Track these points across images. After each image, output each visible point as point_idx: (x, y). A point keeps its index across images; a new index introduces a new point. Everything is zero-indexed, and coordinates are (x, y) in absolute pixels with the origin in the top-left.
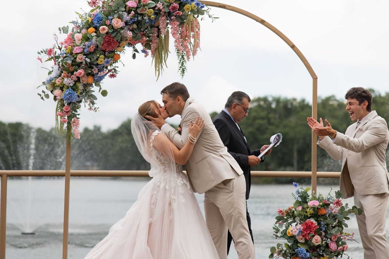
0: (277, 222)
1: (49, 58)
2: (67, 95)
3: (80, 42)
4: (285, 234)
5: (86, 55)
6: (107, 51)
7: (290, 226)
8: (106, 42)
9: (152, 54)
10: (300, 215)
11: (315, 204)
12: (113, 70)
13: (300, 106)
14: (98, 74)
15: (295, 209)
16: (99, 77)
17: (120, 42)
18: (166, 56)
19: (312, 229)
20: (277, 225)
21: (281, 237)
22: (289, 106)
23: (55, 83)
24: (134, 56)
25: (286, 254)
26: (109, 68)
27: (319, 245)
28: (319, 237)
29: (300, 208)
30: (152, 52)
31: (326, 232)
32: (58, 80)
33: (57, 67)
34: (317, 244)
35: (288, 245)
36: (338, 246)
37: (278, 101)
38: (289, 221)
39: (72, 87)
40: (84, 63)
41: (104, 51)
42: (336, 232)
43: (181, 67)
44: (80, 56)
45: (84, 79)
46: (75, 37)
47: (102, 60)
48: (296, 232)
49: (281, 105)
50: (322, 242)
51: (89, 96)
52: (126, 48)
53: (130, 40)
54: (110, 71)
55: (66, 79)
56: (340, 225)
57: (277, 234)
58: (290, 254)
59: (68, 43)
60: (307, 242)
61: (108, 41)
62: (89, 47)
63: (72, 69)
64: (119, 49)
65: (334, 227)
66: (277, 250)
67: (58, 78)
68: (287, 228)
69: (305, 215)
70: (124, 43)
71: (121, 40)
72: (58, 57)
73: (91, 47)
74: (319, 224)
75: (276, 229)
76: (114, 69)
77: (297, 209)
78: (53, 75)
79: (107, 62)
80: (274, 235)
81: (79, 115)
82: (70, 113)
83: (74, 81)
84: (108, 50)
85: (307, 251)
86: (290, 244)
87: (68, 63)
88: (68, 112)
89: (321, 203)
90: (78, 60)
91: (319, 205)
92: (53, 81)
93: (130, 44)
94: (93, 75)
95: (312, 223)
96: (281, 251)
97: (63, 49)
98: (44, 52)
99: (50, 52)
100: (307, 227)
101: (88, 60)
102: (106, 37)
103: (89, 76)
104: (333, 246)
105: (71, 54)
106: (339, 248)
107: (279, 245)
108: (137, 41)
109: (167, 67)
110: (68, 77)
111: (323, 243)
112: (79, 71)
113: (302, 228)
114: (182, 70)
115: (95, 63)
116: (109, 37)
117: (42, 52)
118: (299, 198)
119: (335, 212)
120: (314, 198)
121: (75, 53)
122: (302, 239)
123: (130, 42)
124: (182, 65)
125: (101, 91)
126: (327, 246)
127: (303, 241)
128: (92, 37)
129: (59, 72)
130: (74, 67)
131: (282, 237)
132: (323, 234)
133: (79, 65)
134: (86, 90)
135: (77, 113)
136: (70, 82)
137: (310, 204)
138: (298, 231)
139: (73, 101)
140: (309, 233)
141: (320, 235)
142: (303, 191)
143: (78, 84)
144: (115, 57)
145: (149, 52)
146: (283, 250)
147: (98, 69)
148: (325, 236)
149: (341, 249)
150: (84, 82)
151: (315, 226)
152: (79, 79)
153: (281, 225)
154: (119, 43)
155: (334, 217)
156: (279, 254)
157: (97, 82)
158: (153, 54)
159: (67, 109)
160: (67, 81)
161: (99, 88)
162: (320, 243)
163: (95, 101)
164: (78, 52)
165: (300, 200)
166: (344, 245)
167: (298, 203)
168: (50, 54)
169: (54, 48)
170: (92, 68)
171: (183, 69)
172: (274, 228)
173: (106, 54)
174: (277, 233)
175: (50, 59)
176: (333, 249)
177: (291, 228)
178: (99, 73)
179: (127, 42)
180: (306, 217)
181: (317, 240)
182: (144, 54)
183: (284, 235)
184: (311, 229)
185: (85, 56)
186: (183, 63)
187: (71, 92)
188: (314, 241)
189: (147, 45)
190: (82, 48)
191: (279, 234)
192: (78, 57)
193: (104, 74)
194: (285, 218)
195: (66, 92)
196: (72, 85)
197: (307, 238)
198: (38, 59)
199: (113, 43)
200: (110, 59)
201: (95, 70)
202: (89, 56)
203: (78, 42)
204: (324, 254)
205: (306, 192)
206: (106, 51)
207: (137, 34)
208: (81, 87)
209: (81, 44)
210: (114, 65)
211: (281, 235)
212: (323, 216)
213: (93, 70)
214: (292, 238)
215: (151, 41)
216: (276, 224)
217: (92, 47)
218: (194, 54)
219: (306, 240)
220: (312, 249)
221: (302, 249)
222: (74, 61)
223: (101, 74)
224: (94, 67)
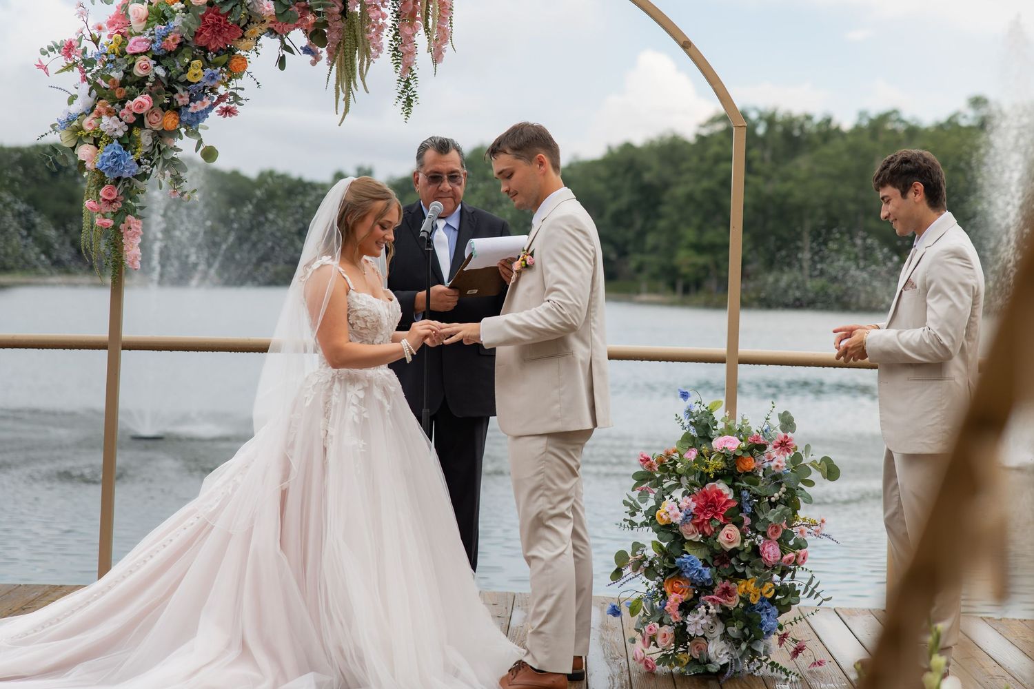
0: (636, 485)
1: (65, 65)
2: (108, 160)
3: (143, 24)
4: (654, 518)
5: (158, 60)
6: (212, 50)
7: (667, 497)
8: (208, 26)
9: (329, 58)
10: (690, 471)
11: (728, 445)
12: (231, 97)
14: (188, 106)
15: (681, 456)
16: (193, 113)
17: (245, 26)
18: (365, 62)
19: (719, 509)
20: (635, 495)
21: (644, 524)
23: (80, 128)
24: (282, 62)
25: (655, 570)
26: (222, 90)
27: (735, 549)
28: (735, 528)
29: (692, 455)
30: (329, 52)
31: (753, 516)
32: (88, 120)
33: (86, 86)
34: (730, 547)
35: (661, 546)
36: (784, 552)
38: (665, 486)
39: (119, 139)
40: (152, 79)
41: (206, 50)
42: (780, 518)
43: (403, 92)
44: (141, 61)
45: (153, 118)
46: (130, 12)
47: (197, 72)
48: (676, 516)
50: (743, 541)
51: (165, 161)
52: (265, 40)
53: (272, 22)
54: (222, 98)
55: (105, 119)
56: (791, 502)
57: (633, 519)
58: (665, 568)
59: (117, 25)
60: (708, 542)
61: (214, 25)
62: (164, 37)
63: (119, 93)
64: (244, 43)
65: (773, 505)
66: (632, 559)
67: (88, 115)
68: (658, 506)
69: (702, 473)
70: (255, 29)
71: (249, 22)
72: (89, 63)
73: (170, 38)
74: (738, 493)
75: (631, 506)
76: (232, 93)
77: (686, 456)
78: (77, 107)
79: (212, 78)
80: (625, 520)
81: (142, 208)
82: (119, 205)
83: (126, 124)
84: (213, 47)
85: (706, 564)
86: (665, 545)
87: (112, 77)
88: (113, 201)
89: (743, 445)
90: (138, 72)
91: (739, 448)
92: (75, 123)
93: (272, 32)
94: (178, 110)
95: (720, 494)
96: (641, 562)
97: (104, 40)
98: (57, 51)
99: (68, 49)
100: (707, 502)
101: (160, 71)
102: (207, 13)
103: (168, 112)
104: (771, 552)
105: (123, 53)
106: (786, 557)
107: (637, 546)
108: (292, 26)
109: (368, 92)
110: (109, 113)
111: (746, 544)
112: (139, 99)
113: (694, 505)
114: (405, 100)
115: (182, 79)
116: (217, 14)
117: (51, 49)
118: (692, 428)
119: (777, 466)
120: (729, 430)
121: (132, 52)
122: (693, 533)
123: (272, 26)
124: (406, 87)
125: (202, 148)
126: (756, 551)
127: (697, 537)
128: (174, 13)
129: (90, 101)
130: (127, 88)
131: (646, 525)
132: (747, 521)
133: (141, 83)
134: (159, 146)
135: (137, 205)
136: (116, 127)
137: (718, 443)
138: (682, 514)
139: (125, 176)
140: (712, 518)
141: (739, 524)
142: (703, 409)
143: (136, 133)
144: (234, 64)
145: (324, 52)
146: (646, 559)
147: (190, 93)
148: (752, 528)
149: (790, 560)
150: (155, 128)
151: (728, 501)
152: (139, 121)
153: (644, 496)
154: (244, 28)
155: (777, 479)
156: (636, 569)
157: (192, 124)
158: (332, 57)
159: (110, 195)
160: (109, 124)
161: (195, 142)
162: (737, 545)
163: (182, 174)
164: (138, 50)
165: (694, 433)
166: (798, 551)
167: (689, 441)
168: (69, 56)
169: (80, 40)
170: (175, 91)
171: (408, 96)
172: (625, 503)
173: (209, 57)
174: (633, 514)
175: (68, 68)
176: (771, 559)
177: (668, 504)
178: (192, 104)
179: (265, 27)
180: (704, 478)
181: (730, 536)
182: (309, 58)
183: (652, 520)
184: (716, 509)
185: (155, 62)
186: (408, 79)
187: (118, 152)
188: (722, 538)
189: (317, 36)
190: (146, 41)
191: (640, 518)
192: (137, 64)
193: (203, 108)
194: (658, 476)
195: (107, 151)
196: (120, 134)
197: (707, 530)
198: (37, 66)
199: (227, 30)
200: (219, 69)
201: (182, 98)
202: (165, 62)
203: (137, 27)
204: (748, 571)
205: (709, 413)
206: (210, 49)
207: (288, 7)
208: (145, 138)
209: (145, 30)
210: (233, 84)
211: (644, 518)
212: (751, 475)
213: (176, 96)
214: (668, 529)
215: (325, 24)
216: (633, 490)
217: (174, 40)
218: (437, 56)
219: (705, 536)
220: (719, 558)
221: (693, 558)
222: (128, 73)
223: (197, 107)
224: (179, 89)
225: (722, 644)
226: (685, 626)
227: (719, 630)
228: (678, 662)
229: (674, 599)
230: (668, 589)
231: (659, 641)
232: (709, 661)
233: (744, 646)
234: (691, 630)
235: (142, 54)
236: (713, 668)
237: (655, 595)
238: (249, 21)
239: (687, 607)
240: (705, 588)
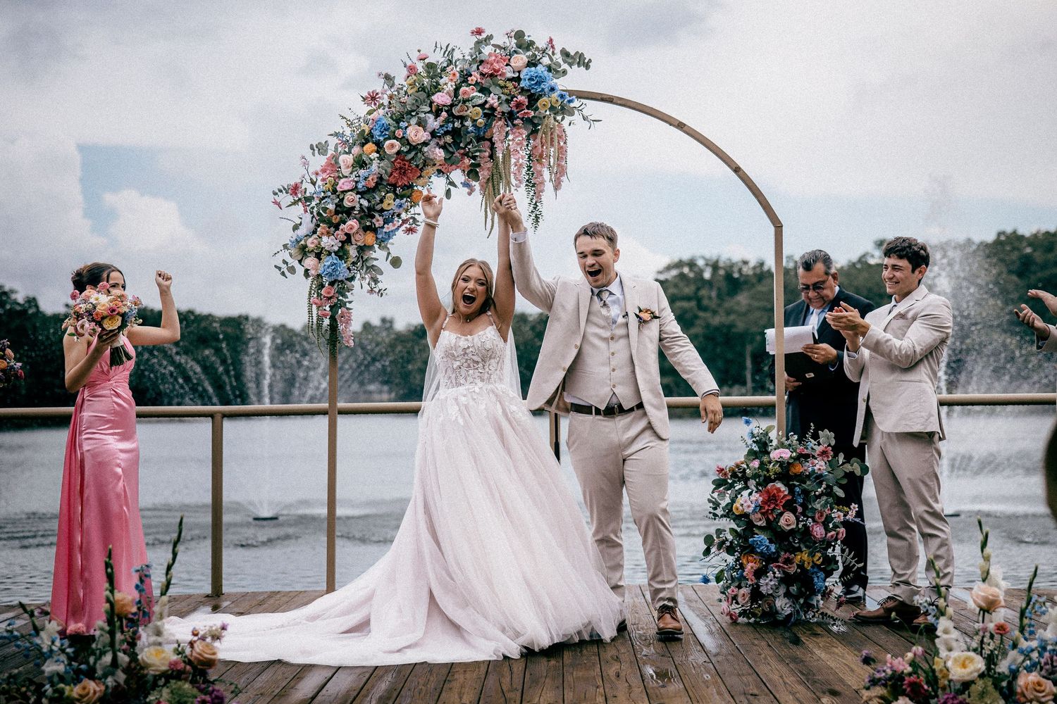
0: (715, 489)
1: (293, 201)
2: (328, 267)
3: (350, 170)
4: (731, 510)
5: (362, 194)
6: (399, 186)
7: (739, 496)
8: (396, 169)
9: (481, 190)
10: (755, 476)
11: (783, 455)
12: (411, 221)
13: (755, 274)
14: (383, 227)
15: (747, 465)
16: (385, 232)
17: (422, 168)
19: (779, 502)
20: (715, 495)
21: (722, 516)
22: (736, 275)
23: (305, 247)
24: (448, 194)
25: (734, 548)
26: (404, 216)
27: (792, 529)
28: (792, 515)
29: (756, 464)
30: (482, 186)
31: (804, 505)
32: (310, 240)
33: (308, 216)
34: (789, 528)
35: (736, 531)
36: (827, 530)
37: (715, 266)
38: (737, 488)
39: (336, 253)
40: (358, 208)
41: (394, 186)
42: (824, 506)
43: (534, 212)
44: (349, 196)
45: (357, 237)
46: (341, 161)
47: (390, 203)
48: (749, 506)
49: (722, 272)
50: (797, 524)
51: (368, 268)
52: (434, 178)
53: (440, 165)
54: (404, 222)
55: (325, 239)
56: (831, 493)
57: (715, 512)
58: (740, 546)
59: (328, 172)
60: (771, 526)
61: (401, 168)
62: (366, 179)
63: (336, 219)
64: (421, 181)
65: (819, 497)
66: (717, 541)
67: (310, 236)
68: (733, 501)
69: (765, 475)
70: (430, 170)
71: (424, 166)
72: (310, 199)
73: (370, 179)
74: (791, 491)
75: (713, 503)
76: (411, 218)
77: (751, 465)
78: (302, 231)
79: (400, 206)
80: (710, 513)
81: (350, 302)
82: (334, 300)
83: (340, 241)
84: (400, 184)
85: (771, 542)
86: (739, 529)
87: (328, 209)
88: (331, 298)
89: (794, 454)
90: (347, 204)
91: (791, 457)
92: (303, 242)
93: (440, 173)
94: (374, 230)
95: (779, 490)
96: (723, 542)
97: (319, 183)
98: (284, 191)
99: (295, 189)
100: (769, 497)
101: (365, 203)
102: (396, 160)
103: (368, 232)
104: (818, 531)
105: (335, 191)
106: (829, 534)
107: (719, 532)
108: (454, 167)
110: (328, 234)
111: (800, 526)
112: (350, 222)
113: (761, 499)
114: (535, 218)
115: (378, 207)
116: (403, 160)
117: (281, 191)
118: (754, 445)
119: (820, 469)
120: (782, 445)
121: (341, 190)
122: (760, 520)
123: (440, 168)
124: (535, 208)
125: (390, 258)
126: (807, 532)
127: (762, 523)
128: (371, 160)
129: (312, 226)
130: (340, 215)
131: (725, 516)
132: (800, 509)
133: (349, 212)
134: (362, 257)
135: (347, 300)
136: (333, 243)
137: (775, 455)
138: (753, 505)
139: (340, 279)
140: (774, 508)
141: (794, 511)
142: (761, 431)
143: (347, 247)
144: (414, 196)
146: (727, 540)
147: (384, 218)
148: (803, 514)
149: (832, 536)
150: (359, 244)
151: (785, 496)
152: (348, 239)
153: (722, 495)
154: (421, 170)
155: (819, 479)
156: (719, 548)
157: (382, 243)
158: (483, 188)
160: (329, 242)
161: (385, 253)
162: (794, 526)
163: (378, 276)
164: (346, 188)
165: (756, 449)
166: (838, 529)
167: (752, 454)
168: (296, 194)
169: (302, 183)
170: (373, 217)
171: (538, 215)
172: (710, 501)
173: (398, 192)
174: (715, 509)
175: (295, 203)
176: (819, 536)
177: (740, 500)
178: (386, 226)
179: (435, 168)
180: (768, 480)
181: (787, 521)
182: (466, 190)
183: (729, 513)
184: (777, 502)
185: (360, 196)
186: (535, 204)
187: (335, 262)
188: (782, 522)
189: (473, 173)
190: (353, 181)
191: (719, 512)
192: (346, 198)
193: (394, 228)
194: (730, 481)
195: (327, 261)
196: (336, 248)
197: (771, 517)
198: (273, 203)
199: (410, 171)
200: (405, 199)
201: (378, 221)
202: (367, 196)
203: (345, 171)
204: (802, 546)
205: (766, 434)
207: (453, 153)
208: (353, 251)
209: (351, 173)
210: (412, 210)
211: (722, 512)
212: (799, 476)
213: (374, 221)
214: (743, 517)
215: (479, 165)
216: (713, 492)
217: (373, 179)
218: (557, 187)
219: (768, 520)
220: (779, 536)
221: (761, 538)
222: (339, 205)
223: (388, 228)
224: (377, 215)
225: (786, 600)
226: (759, 586)
227: (782, 591)
228: (754, 615)
229: (750, 567)
230: (745, 562)
231: (740, 599)
232: (777, 612)
233: (802, 601)
234: (763, 590)
235: (349, 191)
236: (780, 618)
237: (733, 568)
238: (425, 164)
239: (759, 573)
240: (769, 559)
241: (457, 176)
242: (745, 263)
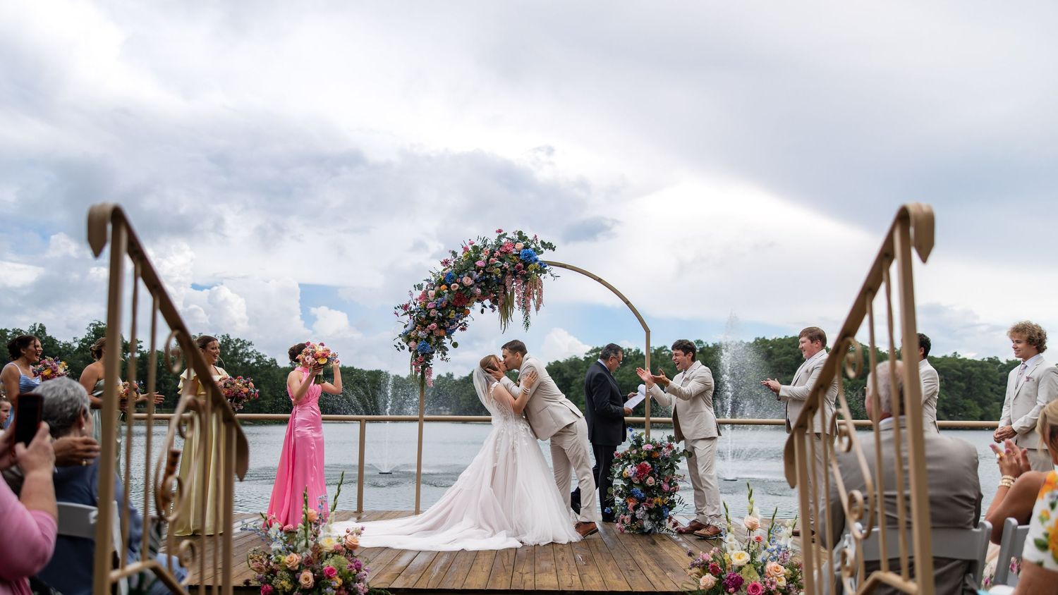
2: (421, 347)
3: (433, 298)
4: (622, 475)
5: (440, 310)
6: (458, 307)
7: (626, 468)
8: (457, 298)
9: (499, 309)
10: (635, 458)
11: (649, 447)
13: (634, 356)
14: (449, 327)
16: (450, 330)
18: (512, 311)
23: (410, 336)
24: (482, 311)
25: (623, 494)
26: (460, 322)
27: (653, 486)
28: (652, 478)
29: (635, 452)
30: (499, 307)
31: (659, 474)
32: (412, 333)
33: (412, 320)
34: (651, 485)
36: (670, 487)
38: (625, 464)
39: (425, 339)
40: (437, 317)
41: (456, 307)
42: (669, 474)
43: (525, 321)
44: (433, 311)
45: (436, 332)
46: (429, 293)
47: (453, 314)
48: (631, 474)
50: (655, 483)
51: (441, 347)
52: (475, 303)
54: (460, 325)
55: (420, 332)
56: (672, 467)
58: (626, 494)
59: (422, 299)
60: (642, 484)
61: (459, 298)
62: (441, 303)
63: (425, 323)
64: (469, 304)
65: (666, 469)
67: (412, 331)
68: (623, 470)
69: (639, 458)
70: (473, 299)
72: (413, 312)
73: (443, 303)
74: (653, 466)
76: (464, 323)
77: (632, 452)
78: (408, 328)
79: (458, 317)
81: (431, 364)
82: (424, 363)
83: (427, 334)
84: (458, 305)
85: (642, 491)
86: (626, 485)
87: (422, 317)
88: (422, 362)
89: (654, 447)
90: (431, 315)
91: (652, 448)
92: (409, 334)
93: (479, 301)
94: (444, 328)
95: (646, 465)
96: (618, 491)
97: (418, 304)
98: (400, 308)
99: (405, 307)
100: (641, 469)
101: (441, 315)
102: (457, 293)
103: (442, 329)
104: (666, 487)
105: (425, 309)
106: (671, 489)
108: (486, 297)
109: (513, 321)
110: (422, 330)
111: (657, 484)
112: (432, 324)
113: (637, 469)
114: (526, 324)
115: (447, 317)
116: (460, 294)
117: (398, 307)
118: (634, 442)
119: (667, 455)
120: (648, 442)
121: (429, 308)
122: (637, 480)
123: (479, 298)
124: (526, 319)
125: (452, 343)
126: (660, 486)
127: (638, 482)
128: (444, 293)
129: (413, 326)
130: (428, 321)
131: (619, 478)
132: (657, 475)
133: (432, 319)
134: (438, 342)
136: (424, 335)
137: (644, 447)
138: (633, 473)
139: (427, 352)
140: (644, 474)
141: (654, 476)
142: (638, 435)
143: (430, 337)
144: (466, 312)
145: (496, 307)
146: (620, 491)
147: (450, 322)
148: (658, 478)
149: (673, 489)
150: (437, 335)
151: (649, 468)
152: (431, 333)
154: (469, 299)
155: (667, 460)
157: (449, 334)
159: (421, 359)
160: (421, 334)
161: (450, 340)
162: (653, 484)
163: (446, 352)
164: (431, 307)
165: (635, 444)
166: (676, 486)
167: (633, 447)
168: (406, 310)
169: (409, 303)
170: (444, 322)
173: (457, 309)
175: (405, 314)
176: (666, 490)
177: (626, 470)
179: (476, 298)
180: (641, 460)
181: (650, 481)
182: (491, 309)
184: (645, 471)
185: (438, 311)
186: (527, 317)
187: (425, 344)
188: (648, 482)
189: (494, 301)
190: (435, 303)
192: (431, 312)
193: (455, 328)
194: (621, 460)
195: (420, 344)
196: (425, 337)
197: (642, 479)
198: (395, 313)
199: (463, 299)
200: (461, 313)
201: (447, 324)
202: (442, 311)
203: (431, 299)
204: (658, 494)
205: (640, 437)
207: (485, 291)
208: (434, 339)
209: (434, 300)
210: (464, 319)
212: (657, 459)
213: (445, 324)
214: (628, 479)
215: (498, 297)
217: (445, 303)
218: (537, 308)
219: (640, 481)
220: (647, 489)
221: (637, 489)
222: (428, 316)
223: (452, 327)
224: (446, 321)
225: (649, 522)
226: (635, 514)
227: (647, 517)
228: (633, 529)
229: (631, 505)
230: (628, 501)
231: (625, 521)
232: (644, 528)
233: (657, 522)
234: (637, 516)
235: (433, 308)
236: (646, 531)
237: (622, 505)
238: (471, 296)
239: (636, 508)
240: (641, 500)
241: (487, 302)
242: (630, 350)
